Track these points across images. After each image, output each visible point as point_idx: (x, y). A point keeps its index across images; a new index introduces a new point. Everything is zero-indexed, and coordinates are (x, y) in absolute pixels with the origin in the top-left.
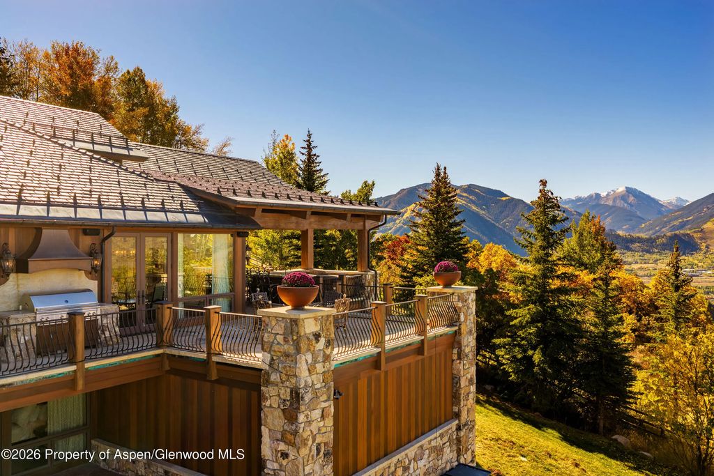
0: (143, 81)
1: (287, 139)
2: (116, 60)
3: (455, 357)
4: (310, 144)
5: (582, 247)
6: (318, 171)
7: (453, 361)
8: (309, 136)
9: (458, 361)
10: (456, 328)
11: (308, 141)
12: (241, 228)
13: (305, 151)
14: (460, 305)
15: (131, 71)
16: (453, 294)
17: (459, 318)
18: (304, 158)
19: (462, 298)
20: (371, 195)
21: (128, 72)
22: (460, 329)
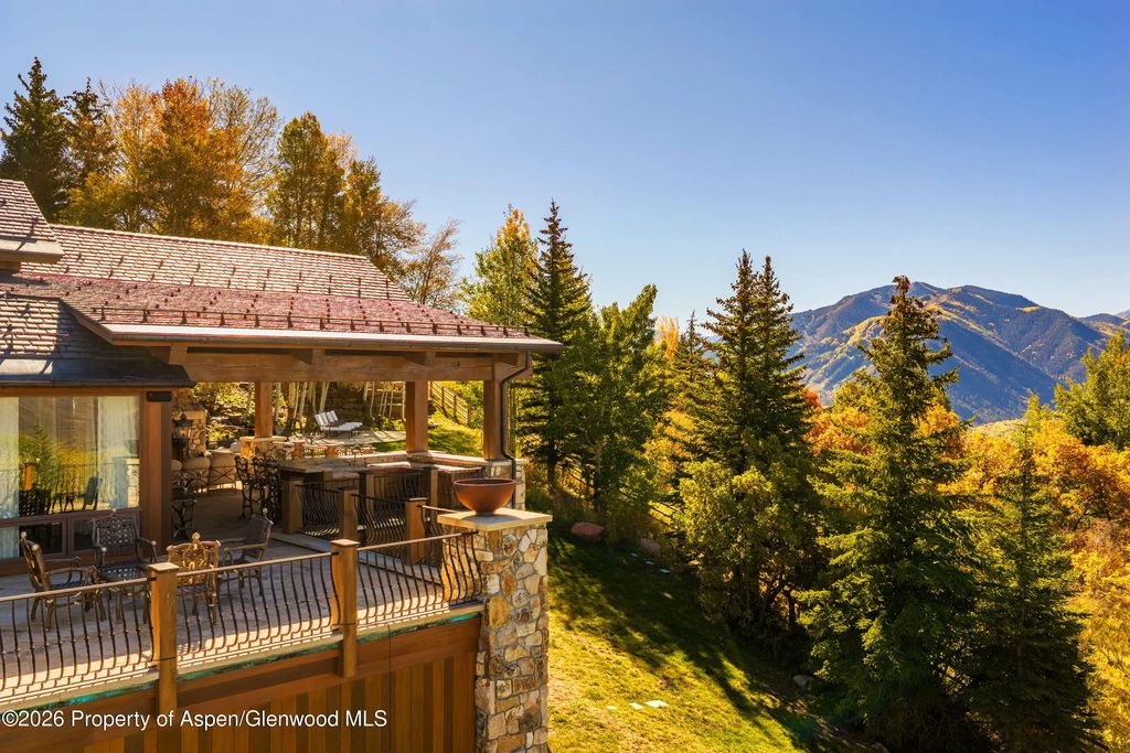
0: (317, 134)
1: (516, 217)
2: (273, 102)
3: (480, 671)
4: (556, 224)
5: (1105, 401)
6: (566, 271)
7: (476, 677)
8: (554, 210)
9: (484, 681)
10: (479, 608)
11: (551, 220)
12: (158, 385)
13: (546, 237)
14: (489, 557)
15: (299, 120)
16: (477, 532)
17: (484, 586)
18: (545, 248)
19: (496, 542)
20: (651, 310)
21: (295, 121)
22: (487, 610)
